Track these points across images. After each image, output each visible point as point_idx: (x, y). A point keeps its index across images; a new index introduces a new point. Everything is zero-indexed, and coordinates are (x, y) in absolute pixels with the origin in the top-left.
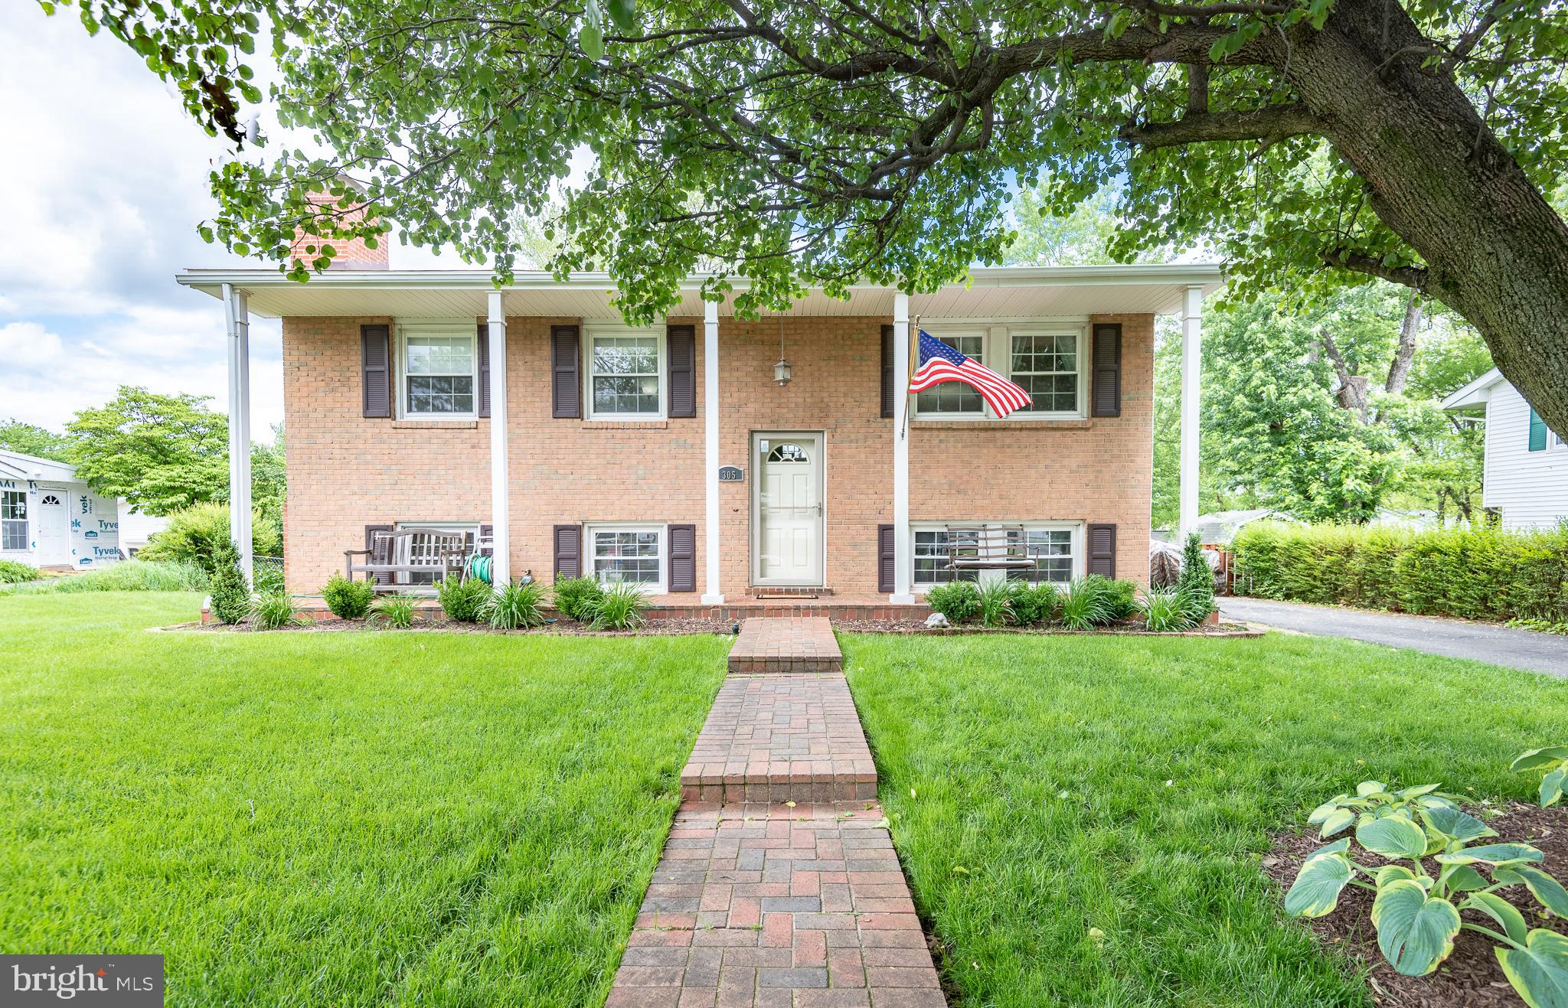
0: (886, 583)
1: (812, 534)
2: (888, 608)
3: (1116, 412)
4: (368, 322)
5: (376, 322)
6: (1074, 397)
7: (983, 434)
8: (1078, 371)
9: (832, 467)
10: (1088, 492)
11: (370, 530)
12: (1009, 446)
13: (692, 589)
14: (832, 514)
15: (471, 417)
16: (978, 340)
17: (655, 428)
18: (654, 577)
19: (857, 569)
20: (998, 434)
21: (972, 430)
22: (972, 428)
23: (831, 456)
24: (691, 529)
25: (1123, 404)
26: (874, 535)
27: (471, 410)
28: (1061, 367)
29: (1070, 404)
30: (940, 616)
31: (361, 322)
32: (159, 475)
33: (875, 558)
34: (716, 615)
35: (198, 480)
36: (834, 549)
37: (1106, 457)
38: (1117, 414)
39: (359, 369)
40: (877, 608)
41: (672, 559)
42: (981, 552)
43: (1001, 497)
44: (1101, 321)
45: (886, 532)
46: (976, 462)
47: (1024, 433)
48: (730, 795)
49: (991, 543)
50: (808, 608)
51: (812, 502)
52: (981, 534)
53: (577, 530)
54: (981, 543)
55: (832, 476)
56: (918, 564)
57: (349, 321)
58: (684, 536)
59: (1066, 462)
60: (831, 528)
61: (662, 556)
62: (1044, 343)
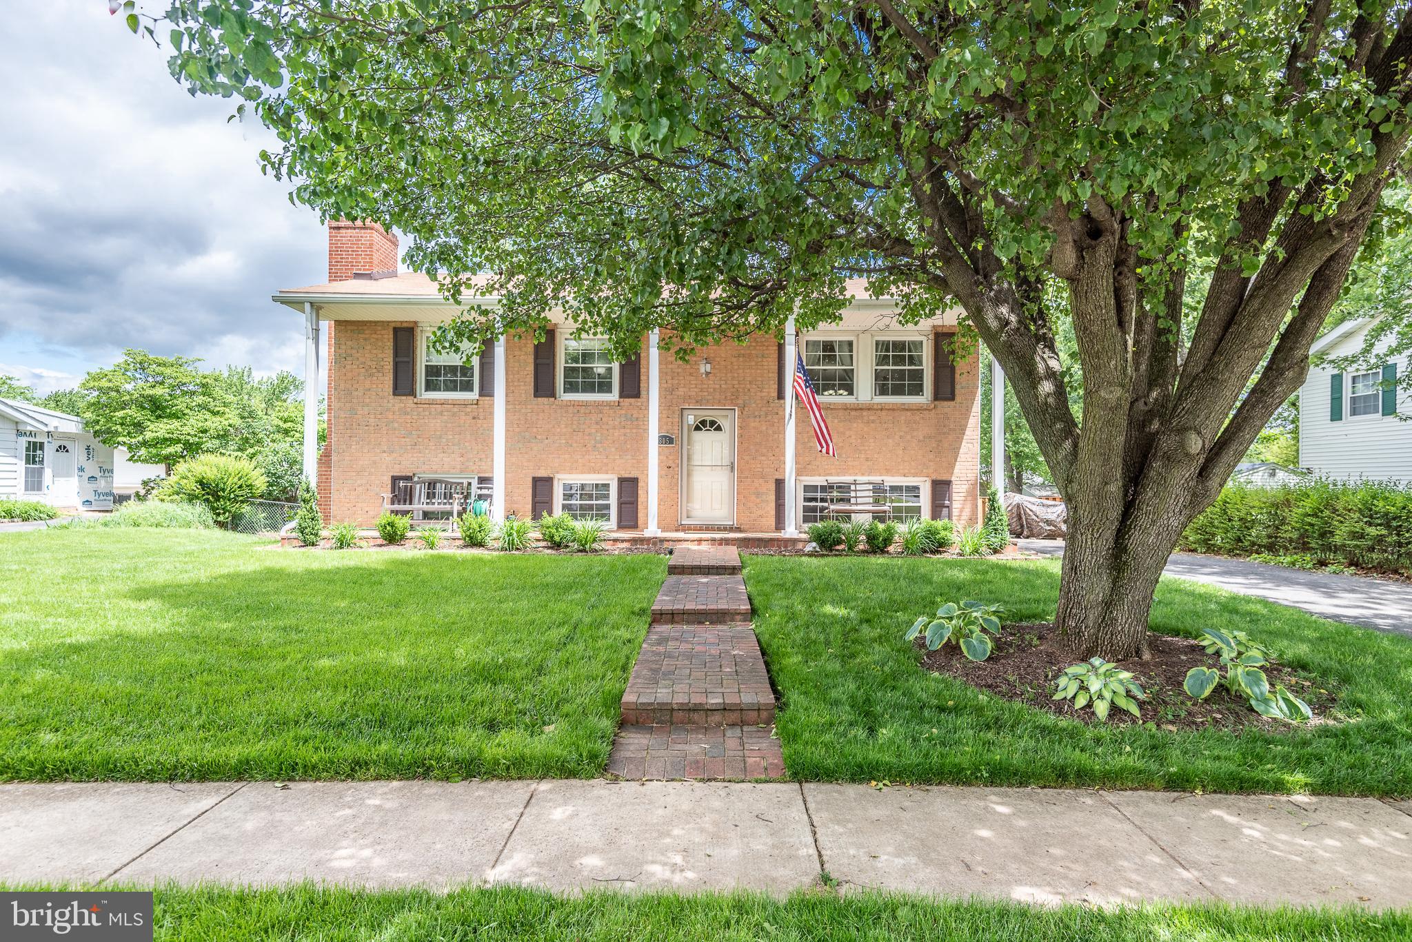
0: (780, 524)
1: (726, 487)
2: (778, 540)
3: (952, 397)
4: (399, 325)
5: (405, 325)
6: (921, 385)
7: (853, 413)
8: (924, 366)
9: (741, 436)
10: (931, 456)
11: (395, 479)
12: (873, 422)
13: (635, 526)
14: (741, 471)
15: (474, 395)
16: (850, 344)
17: (609, 404)
18: (606, 517)
19: (760, 512)
20: (865, 413)
21: (846, 409)
22: (846, 408)
23: (741, 427)
24: (634, 481)
25: (957, 392)
26: (773, 487)
27: (472, 390)
28: (911, 363)
29: (917, 390)
30: (814, 544)
31: (393, 325)
32: (159, 429)
33: (773, 505)
34: (655, 544)
35: (192, 433)
36: (743, 495)
37: (945, 430)
38: (953, 398)
39: (391, 359)
40: (772, 540)
41: (621, 505)
42: (853, 501)
43: (867, 459)
44: (940, 330)
45: (780, 484)
46: (848, 433)
47: (884, 413)
48: (676, 619)
49: (859, 494)
50: (722, 539)
51: (726, 462)
52: (853, 487)
53: (549, 480)
54: (853, 494)
55: (741, 443)
56: (806, 509)
57: (384, 324)
58: (629, 487)
59: (915, 433)
60: (740, 481)
61: (613, 501)
62: (899, 346)
